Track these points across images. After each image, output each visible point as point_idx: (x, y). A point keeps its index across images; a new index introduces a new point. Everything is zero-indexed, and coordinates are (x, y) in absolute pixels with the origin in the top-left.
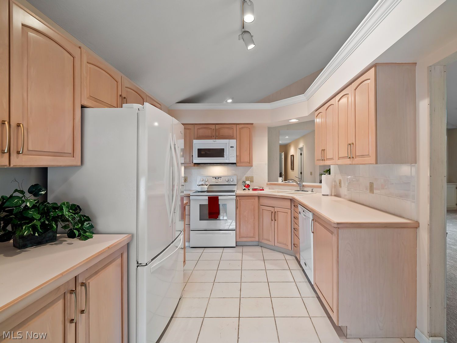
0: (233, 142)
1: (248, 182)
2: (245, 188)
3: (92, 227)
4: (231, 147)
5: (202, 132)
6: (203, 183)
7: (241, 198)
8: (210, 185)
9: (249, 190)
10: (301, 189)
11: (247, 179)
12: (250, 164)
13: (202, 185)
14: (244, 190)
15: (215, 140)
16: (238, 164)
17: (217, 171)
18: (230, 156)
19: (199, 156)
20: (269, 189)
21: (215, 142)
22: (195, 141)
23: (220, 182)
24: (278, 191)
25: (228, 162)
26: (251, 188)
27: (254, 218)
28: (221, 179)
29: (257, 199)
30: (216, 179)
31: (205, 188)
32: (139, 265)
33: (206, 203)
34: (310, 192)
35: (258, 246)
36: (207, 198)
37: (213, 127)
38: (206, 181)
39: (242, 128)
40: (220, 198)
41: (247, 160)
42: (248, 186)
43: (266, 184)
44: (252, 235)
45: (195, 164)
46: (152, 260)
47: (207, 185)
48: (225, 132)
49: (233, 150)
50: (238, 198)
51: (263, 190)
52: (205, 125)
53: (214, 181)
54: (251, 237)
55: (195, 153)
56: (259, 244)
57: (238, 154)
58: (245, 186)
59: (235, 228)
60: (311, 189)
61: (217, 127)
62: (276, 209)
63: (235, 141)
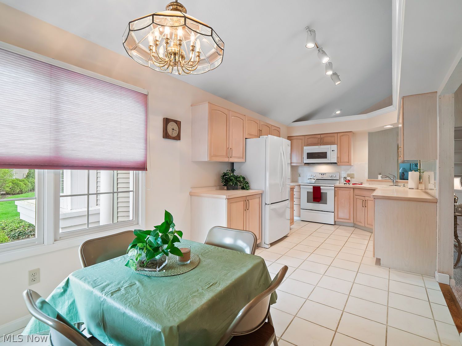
0: (334, 147)
1: (348, 178)
2: (345, 182)
3: (249, 186)
4: (332, 151)
5: (310, 141)
6: (312, 178)
7: (338, 189)
8: (317, 179)
9: (349, 184)
10: (394, 184)
11: (349, 175)
12: (349, 163)
13: (311, 179)
14: (345, 184)
15: (319, 146)
16: (338, 164)
17: (324, 169)
18: (332, 157)
19: (308, 158)
20: (369, 184)
21: (320, 148)
22: (305, 148)
23: (324, 177)
25: (331, 162)
26: (351, 183)
27: (350, 205)
28: (326, 175)
29: (352, 190)
30: (322, 175)
31: (313, 181)
32: (266, 204)
33: (312, 191)
34: (401, 187)
35: (353, 227)
36: (312, 187)
37: (319, 136)
38: (314, 176)
39: (343, 135)
40: (322, 187)
41: (346, 160)
42: (349, 181)
43: (366, 180)
44: (348, 218)
45: (305, 163)
46: (271, 204)
47: (314, 179)
48: (329, 139)
49: (334, 153)
50: (336, 189)
51: (362, 184)
52: (313, 136)
53: (320, 177)
55: (305, 156)
56: (355, 226)
57: (339, 156)
58: (346, 181)
59: (333, 211)
60: (403, 184)
61: (322, 136)
62: (367, 198)
63: (336, 146)
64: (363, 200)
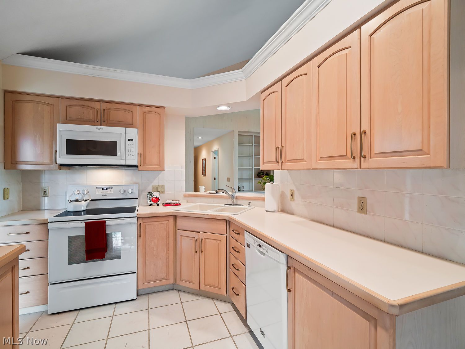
0: (132, 133)
1: (156, 194)
2: (151, 203)
4: (129, 140)
5: (74, 112)
6: (78, 197)
7: (145, 220)
8: (92, 200)
9: (158, 205)
10: (234, 203)
11: (155, 189)
12: (160, 167)
13: (77, 201)
14: (150, 205)
15: (99, 127)
16: (140, 168)
18: (128, 154)
19: (68, 153)
20: (187, 202)
21: (100, 131)
22: (61, 127)
23: (109, 194)
24: (200, 205)
25: (125, 164)
26: (160, 203)
27: (168, 249)
28: (112, 190)
29: (171, 220)
30: (103, 189)
31: (83, 206)
33: (82, 233)
34: (245, 206)
35: (173, 289)
36: (83, 224)
37: (97, 106)
38: (85, 195)
39: (149, 112)
40: (107, 223)
41: (156, 160)
42: (157, 199)
43: (182, 196)
44: (164, 276)
45: (61, 165)
47: (86, 200)
48: (120, 115)
49: (132, 145)
50: (141, 221)
51: (179, 204)
52: (82, 101)
53: (99, 194)
54: (161, 280)
55: (61, 147)
57: (141, 151)
58: (151, 200)
59: (135, 270)
60: (247, 202)
61: (104, 106)
62: (203, 236)
63: (135, 130)
64: (197, 240)
